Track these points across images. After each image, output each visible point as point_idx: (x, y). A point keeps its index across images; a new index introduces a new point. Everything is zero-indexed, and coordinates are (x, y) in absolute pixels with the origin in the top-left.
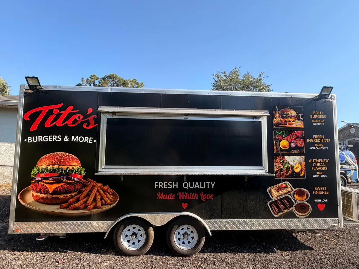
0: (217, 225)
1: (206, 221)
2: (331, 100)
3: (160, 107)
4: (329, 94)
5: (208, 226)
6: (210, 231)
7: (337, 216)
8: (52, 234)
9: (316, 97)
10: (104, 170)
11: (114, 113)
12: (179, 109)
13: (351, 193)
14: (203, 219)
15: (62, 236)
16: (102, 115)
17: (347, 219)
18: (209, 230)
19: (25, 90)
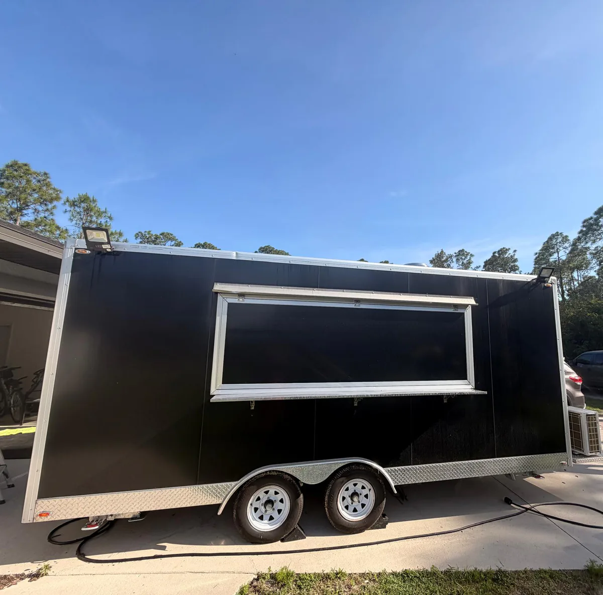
0: (405, 475)
1: (388, 470)
2: (551, 285)
3: (317, 288)
4: (549, 277)
5: (392, 478)
6: (395, 486)
7: (564, 450)
8: (112, 515)
9: (533, 280)
10: (220, 392)
11: (242, 295)
12: (346, 292)
13: (580, 414)
14: (383, 467)
15: (132, 519)
16: (220, 297)
17: (576, 453)
18: (393, 485)
19: (76, 249)
